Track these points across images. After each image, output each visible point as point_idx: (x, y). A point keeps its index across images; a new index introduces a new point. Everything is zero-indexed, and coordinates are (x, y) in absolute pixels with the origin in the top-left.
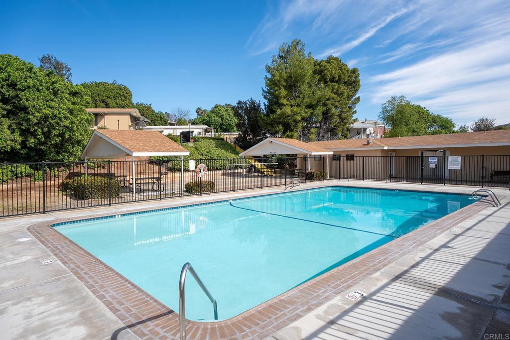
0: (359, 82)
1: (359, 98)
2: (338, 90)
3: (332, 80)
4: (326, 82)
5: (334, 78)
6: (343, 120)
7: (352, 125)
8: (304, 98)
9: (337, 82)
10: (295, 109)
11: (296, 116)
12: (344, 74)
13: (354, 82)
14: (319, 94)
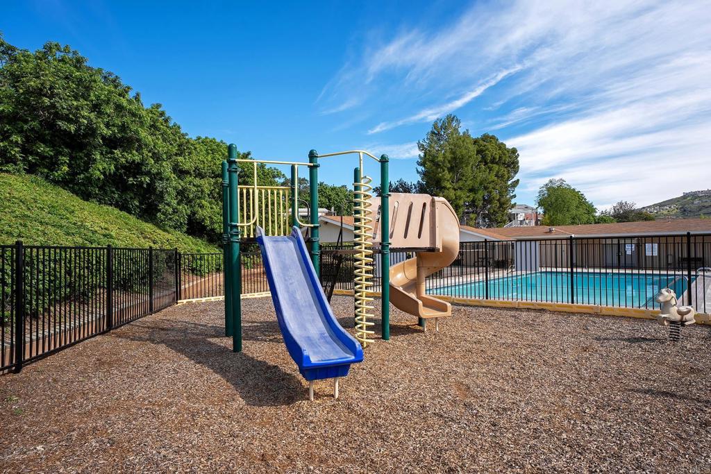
0: (518, 162)
1: (518, 180)
2: (498, 172)
3: (493, 161)
4: (486, 164)
5: (494, 158)
6: (503, 205)
7: (510, 211)
8: (466, 181)
9: (497, 163)
10: (459, 192)
11: (458, 201)
12: (504, 154)
13: (513, 163)
14: (481, 176)
